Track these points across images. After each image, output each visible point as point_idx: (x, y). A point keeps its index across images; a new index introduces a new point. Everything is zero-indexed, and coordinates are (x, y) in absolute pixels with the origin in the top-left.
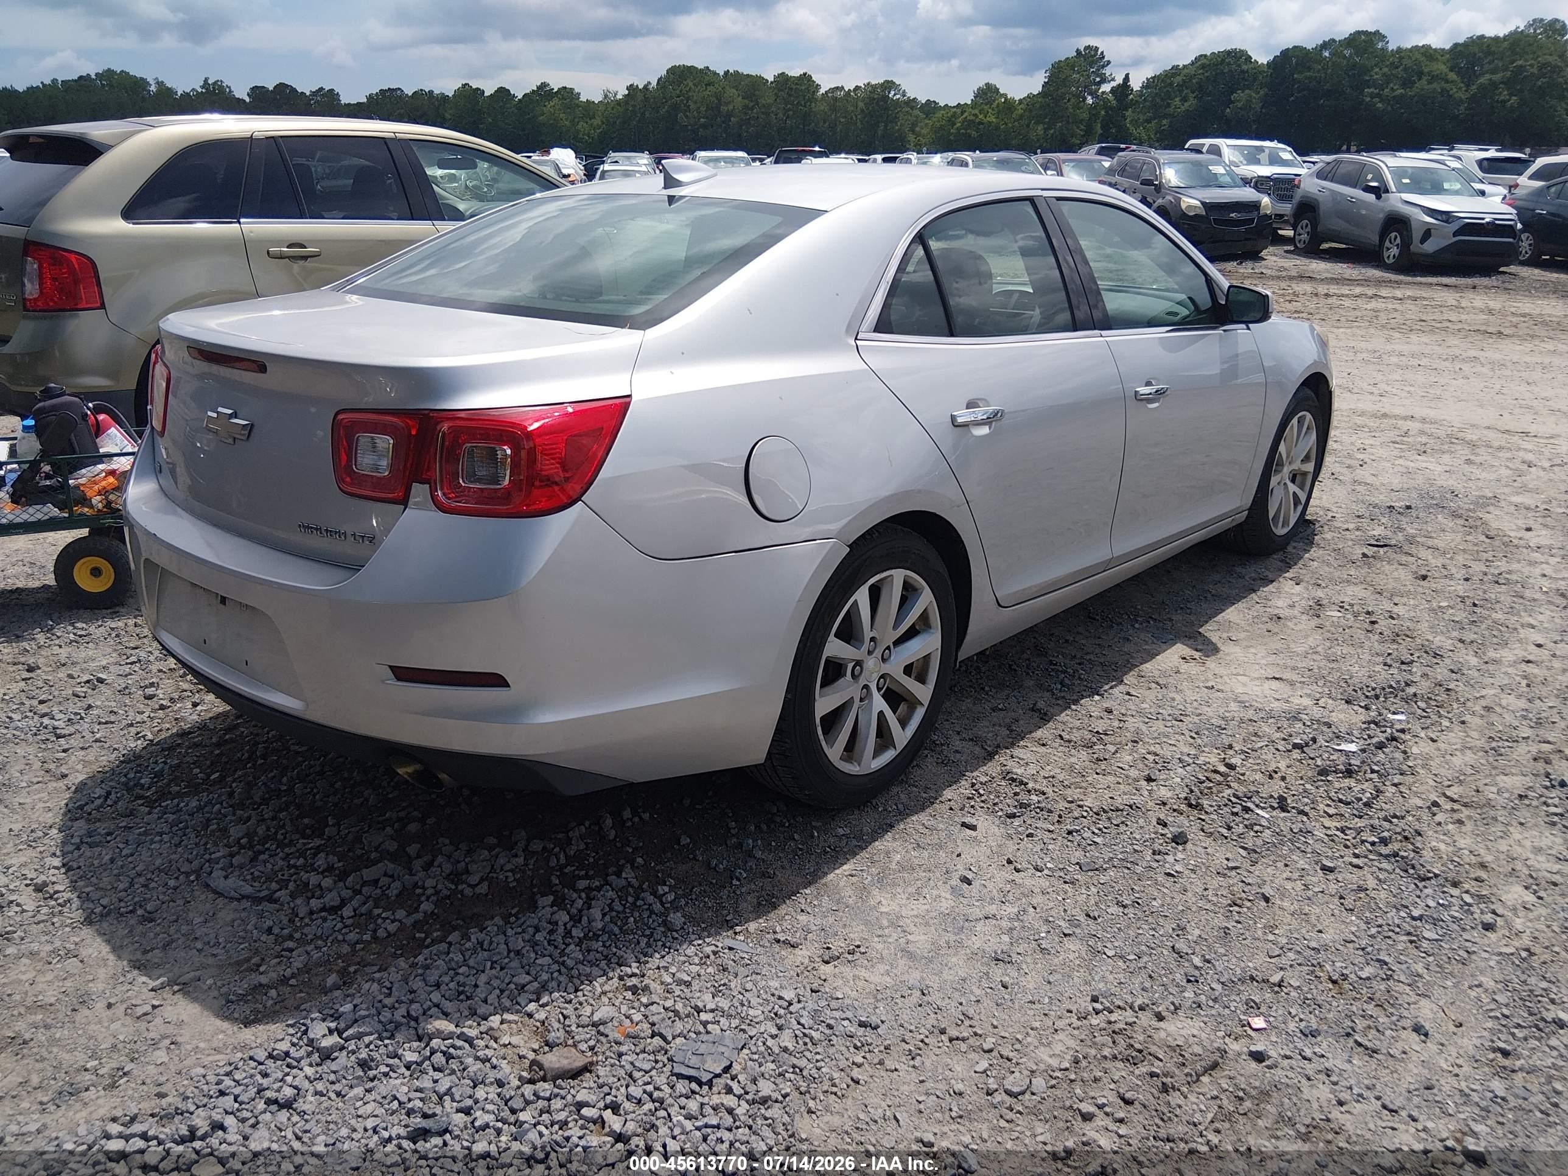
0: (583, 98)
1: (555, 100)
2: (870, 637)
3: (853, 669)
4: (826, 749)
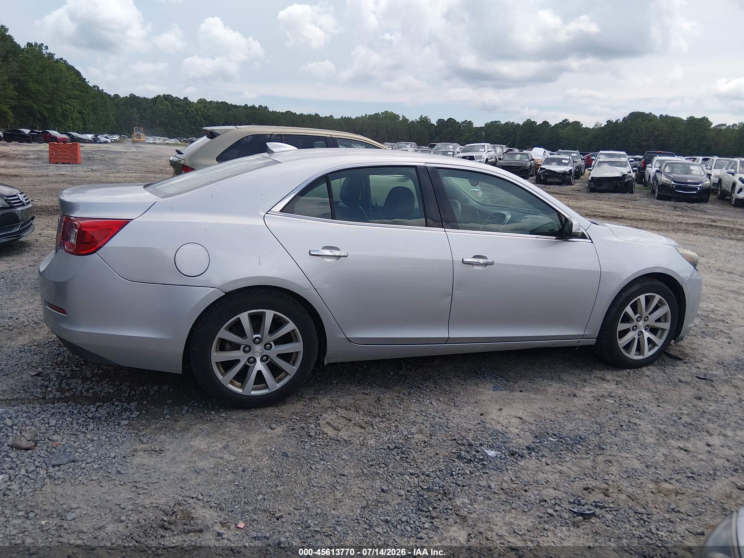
0: (584, 126)
1: (570, 127)
2: (255, 336)
3: (244, 348)
4: (220, 377)
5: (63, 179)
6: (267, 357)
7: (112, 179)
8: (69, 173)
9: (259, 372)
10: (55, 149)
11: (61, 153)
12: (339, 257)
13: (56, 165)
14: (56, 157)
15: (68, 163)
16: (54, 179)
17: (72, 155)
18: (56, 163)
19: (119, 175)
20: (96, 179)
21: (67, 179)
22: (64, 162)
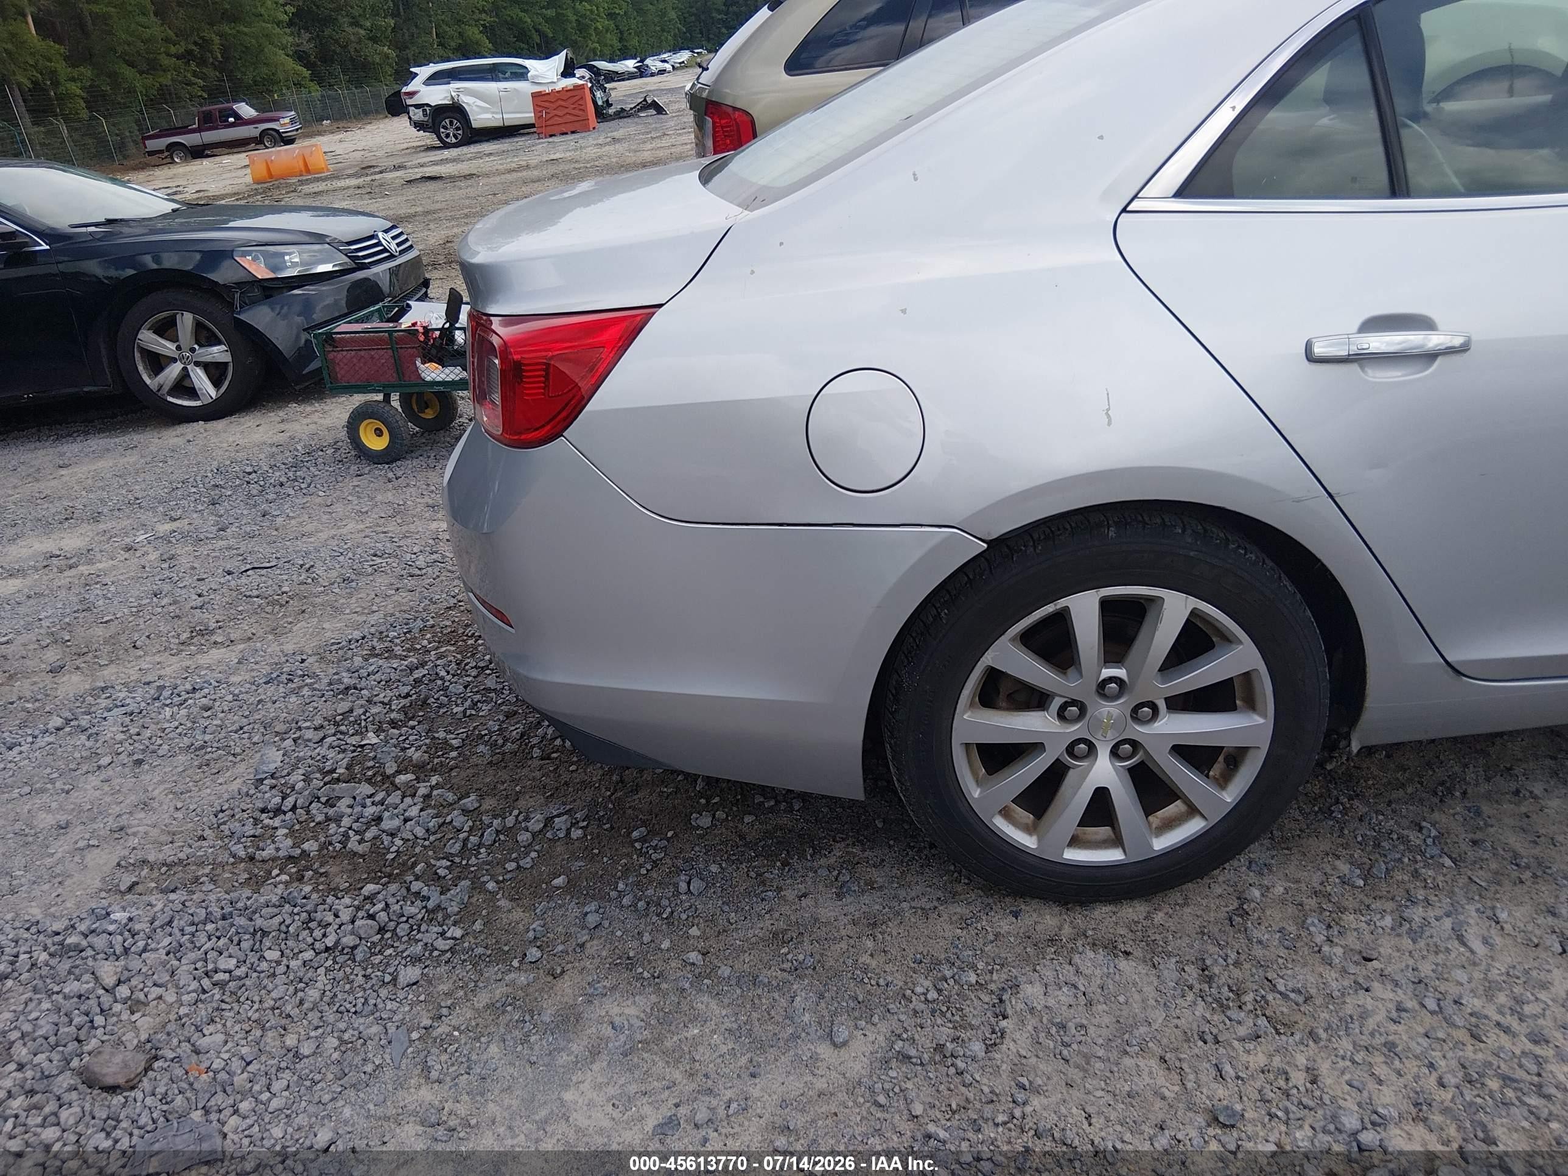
2: (1107, 672)
3: (1063, 708)
4: (974, 793)
5: (553, 169)
6: (1135, 744)
7: (647, 155)
8: (568, 154)
9: (1101, 795)
10: (543, 104)
11: (556, 112)
12: (1431, 356)
13: (550, 140)
14: (549, 123)
15: (573, 132)
16: (536, 173)
17: (576, 112)
18: (551, 136)
19: (665, 142)
20: (614, 160)
21: (562, 167)
22: (564, 130)
